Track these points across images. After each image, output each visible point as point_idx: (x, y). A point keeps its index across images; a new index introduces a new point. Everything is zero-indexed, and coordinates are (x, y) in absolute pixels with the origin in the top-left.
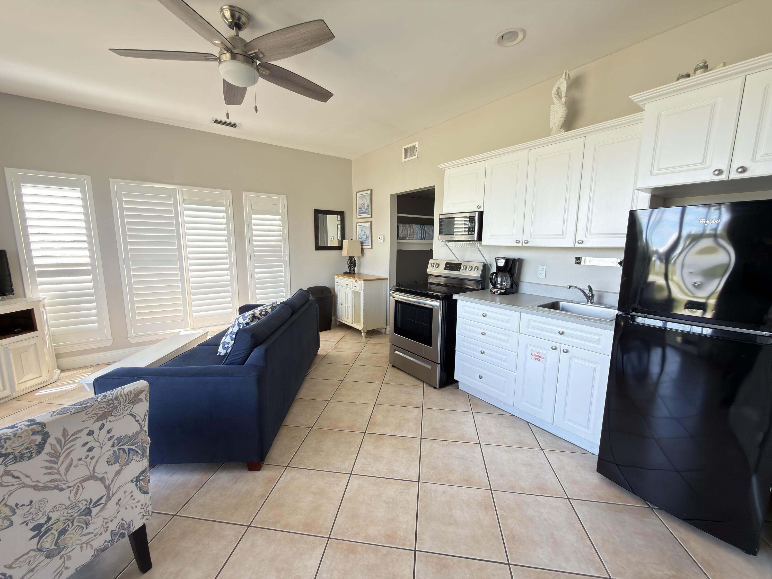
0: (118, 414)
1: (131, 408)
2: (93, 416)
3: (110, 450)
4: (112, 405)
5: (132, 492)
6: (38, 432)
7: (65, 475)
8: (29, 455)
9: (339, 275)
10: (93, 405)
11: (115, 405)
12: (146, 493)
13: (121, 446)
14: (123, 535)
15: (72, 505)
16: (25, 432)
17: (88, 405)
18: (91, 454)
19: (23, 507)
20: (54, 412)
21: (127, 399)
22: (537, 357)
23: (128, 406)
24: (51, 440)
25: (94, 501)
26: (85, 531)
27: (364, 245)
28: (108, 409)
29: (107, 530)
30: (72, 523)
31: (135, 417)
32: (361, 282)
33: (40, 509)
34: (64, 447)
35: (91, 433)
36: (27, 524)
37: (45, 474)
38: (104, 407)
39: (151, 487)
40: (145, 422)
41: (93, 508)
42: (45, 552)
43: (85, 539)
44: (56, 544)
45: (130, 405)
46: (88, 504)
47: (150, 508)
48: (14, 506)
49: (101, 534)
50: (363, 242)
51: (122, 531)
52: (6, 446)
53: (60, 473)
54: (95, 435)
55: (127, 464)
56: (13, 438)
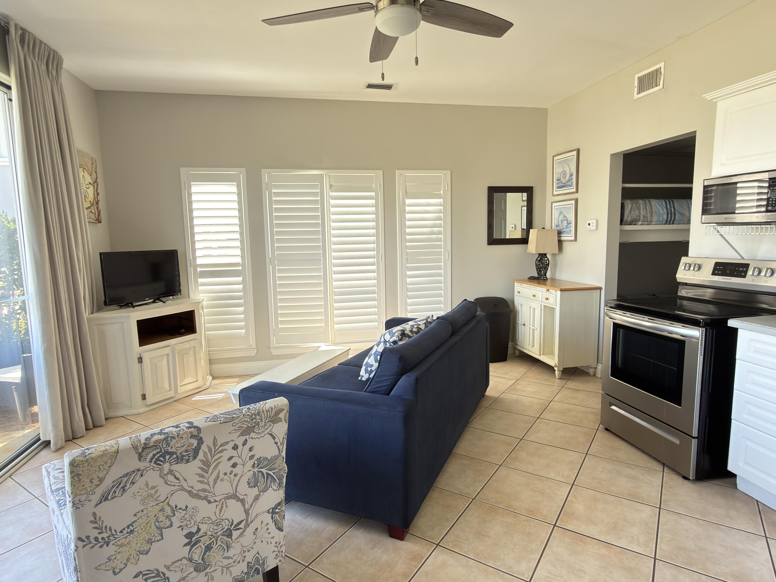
0: (259, 431)
1: (271, 428)
2: (238, 429)
3: (251, 470)
4: (254, 420)
5: (267, 524)
6: (195, 436)
7: (213, 488)
8: (187, 458)
9: (521, 281)
10: (238, 417)
11: (257, 421)
12: (281, 529)
13: (261, 468)
14: (258, 572)
15: (217, 521)
16: (186, 434)
17: (234, 416)
18: (235, 470)
19: (181, 511)
20: (208, 418)
21: (268, 416)
23: (268, 425)
24: (204, 447)
25: (235, 523)
26: (226, 554)
27: (562, 235)
28: (251, 424)
29: (244, 560)
30: (217, 540)
31: (274, 438)
32: (556, 292)
33: (193, 517)
34: (213, 457)
35: (235, 447)
36: (182, 529)
37: (198, 481)
38: (248, 421)
39: (286, 523)
40: (283, 446)
41: (234, 530)
42: (194, 564)
43: (226, 562)
44: (203, 559)
45: (271, 424)
46: (230, 524)
47: (283, 549)
48: (174, 507)
49: (239, 562)
50: (562, 231)
51: (257, 566)
52: (172, 444)
53: (209, 483)
54: (239, 450)
55: (265, 490)
56: (176, 437)
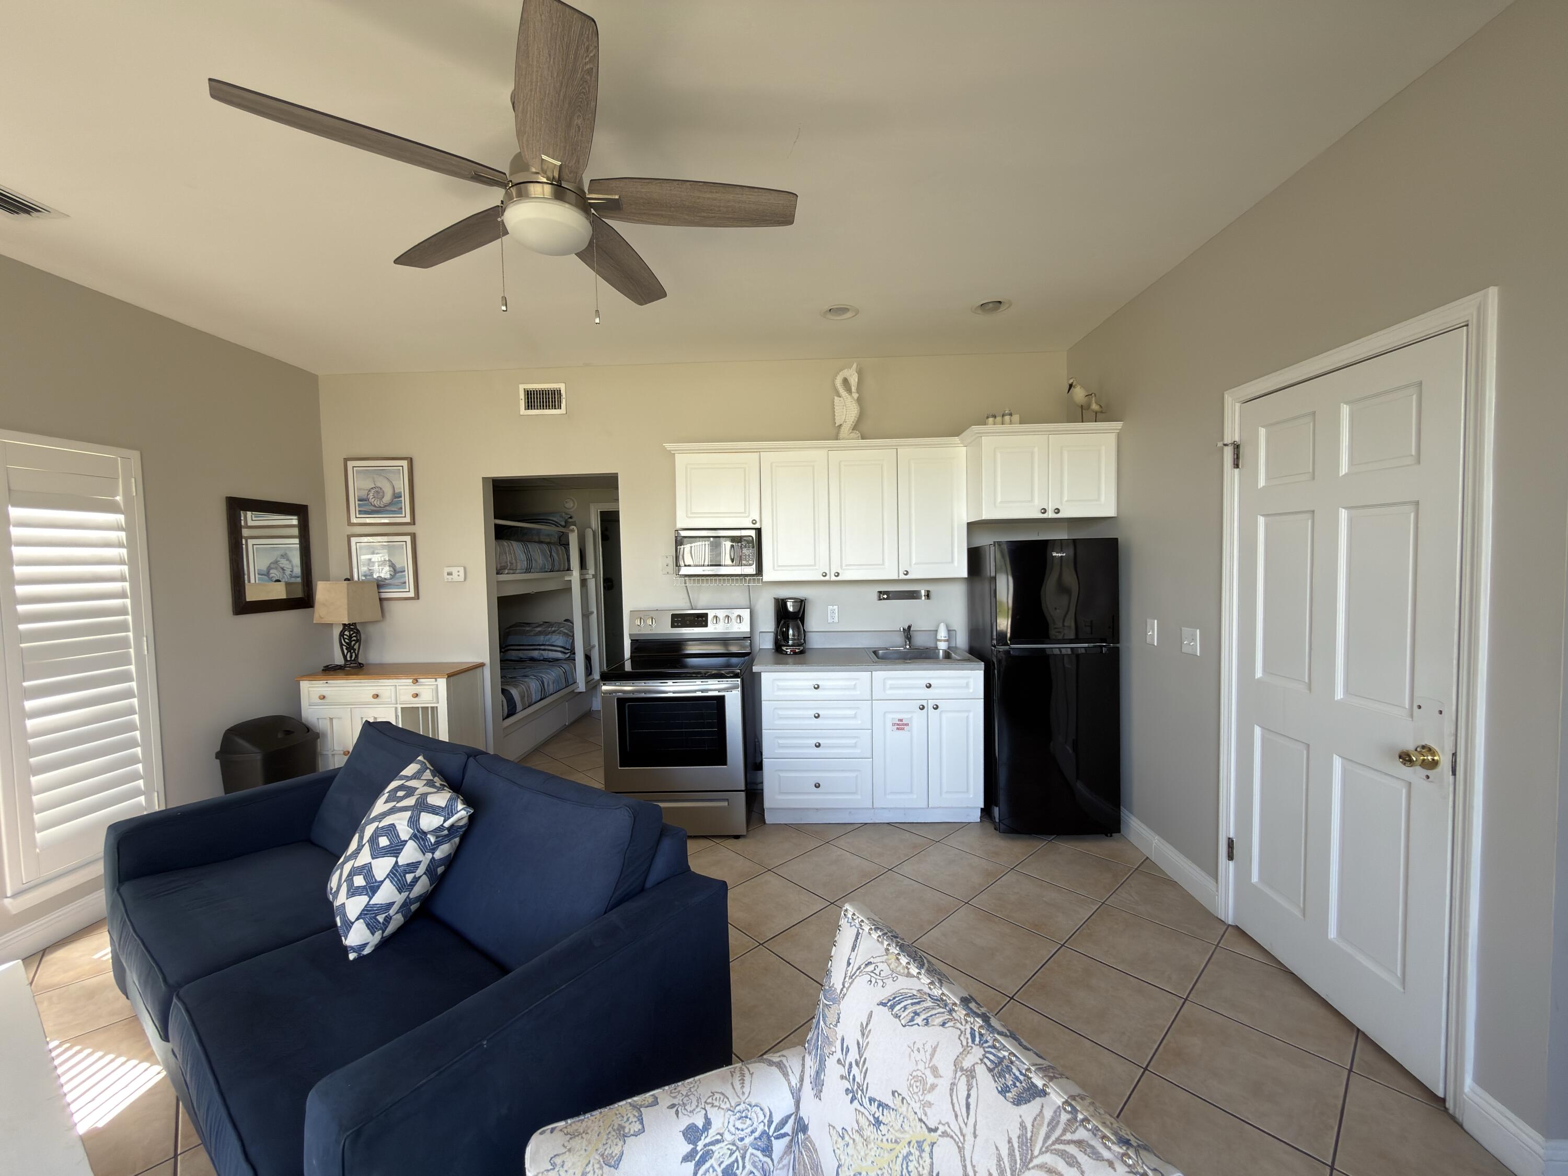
9: (312, 675)
22: (901, 725)
27: (386, 591)
32: (436, 681)
50: (382, 583)
